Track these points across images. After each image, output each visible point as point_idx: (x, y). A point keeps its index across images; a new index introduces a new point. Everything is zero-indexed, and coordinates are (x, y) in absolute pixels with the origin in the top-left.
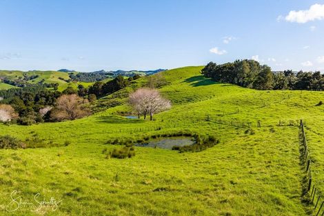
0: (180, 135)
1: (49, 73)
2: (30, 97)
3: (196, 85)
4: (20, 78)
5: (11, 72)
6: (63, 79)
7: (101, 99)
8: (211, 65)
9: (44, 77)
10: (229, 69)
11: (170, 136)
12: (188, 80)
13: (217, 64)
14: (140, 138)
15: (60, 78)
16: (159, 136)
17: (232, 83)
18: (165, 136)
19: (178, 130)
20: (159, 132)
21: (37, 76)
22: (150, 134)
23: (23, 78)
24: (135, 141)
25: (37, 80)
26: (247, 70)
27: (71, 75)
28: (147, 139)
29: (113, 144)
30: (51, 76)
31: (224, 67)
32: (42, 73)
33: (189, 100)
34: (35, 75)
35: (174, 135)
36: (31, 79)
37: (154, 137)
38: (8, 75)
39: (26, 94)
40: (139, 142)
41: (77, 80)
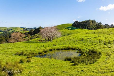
0: (68, 49)
1: (17, 28)
2: (8, 36)
3: (71, 29)
4: (6, 30)
5: (3, 28)
6: (21, 30)
7: (32, 36)
8: (76, 22)
9: (14, 29)
10: (84, 23)
11: (62, 50)
12: (67, 28)
13: (79, 22)
14: (41, 51)
15: (20, 30)
16: (54, 50)
17: (85, 28)
18: (58, 49)
19: (66, 46)
20: (54, 47)
21: (12, 29)
22: (48, 48)
23: (7, 30)
24: (37, 53)
25: (12, 31)
26: (91, 24)
27: (24, 29)
28: (46, 52)
29: (20, 55)
30: (17, 29)
31: (82, 22)
32: (14, 28)
33: (68, 35)
34: (11, 29)
35: (65, 49)
36: (10, 30)
37: (51, 50)
38: (2, 29)
39: (6, 35)
40: (40, 53)
41: (26, 30)
